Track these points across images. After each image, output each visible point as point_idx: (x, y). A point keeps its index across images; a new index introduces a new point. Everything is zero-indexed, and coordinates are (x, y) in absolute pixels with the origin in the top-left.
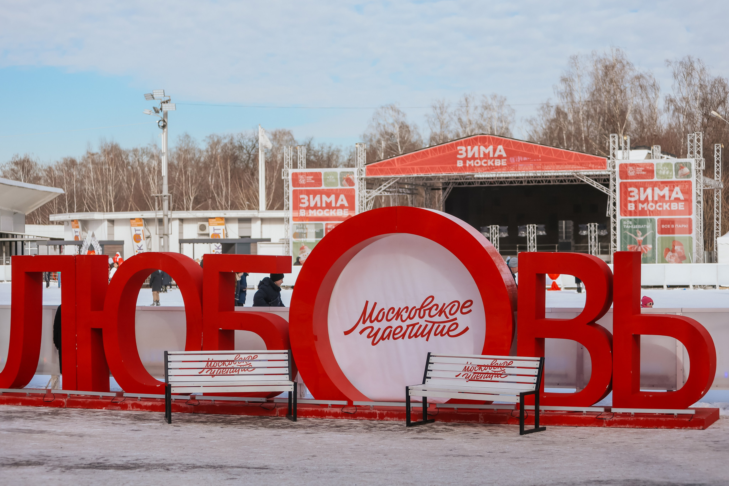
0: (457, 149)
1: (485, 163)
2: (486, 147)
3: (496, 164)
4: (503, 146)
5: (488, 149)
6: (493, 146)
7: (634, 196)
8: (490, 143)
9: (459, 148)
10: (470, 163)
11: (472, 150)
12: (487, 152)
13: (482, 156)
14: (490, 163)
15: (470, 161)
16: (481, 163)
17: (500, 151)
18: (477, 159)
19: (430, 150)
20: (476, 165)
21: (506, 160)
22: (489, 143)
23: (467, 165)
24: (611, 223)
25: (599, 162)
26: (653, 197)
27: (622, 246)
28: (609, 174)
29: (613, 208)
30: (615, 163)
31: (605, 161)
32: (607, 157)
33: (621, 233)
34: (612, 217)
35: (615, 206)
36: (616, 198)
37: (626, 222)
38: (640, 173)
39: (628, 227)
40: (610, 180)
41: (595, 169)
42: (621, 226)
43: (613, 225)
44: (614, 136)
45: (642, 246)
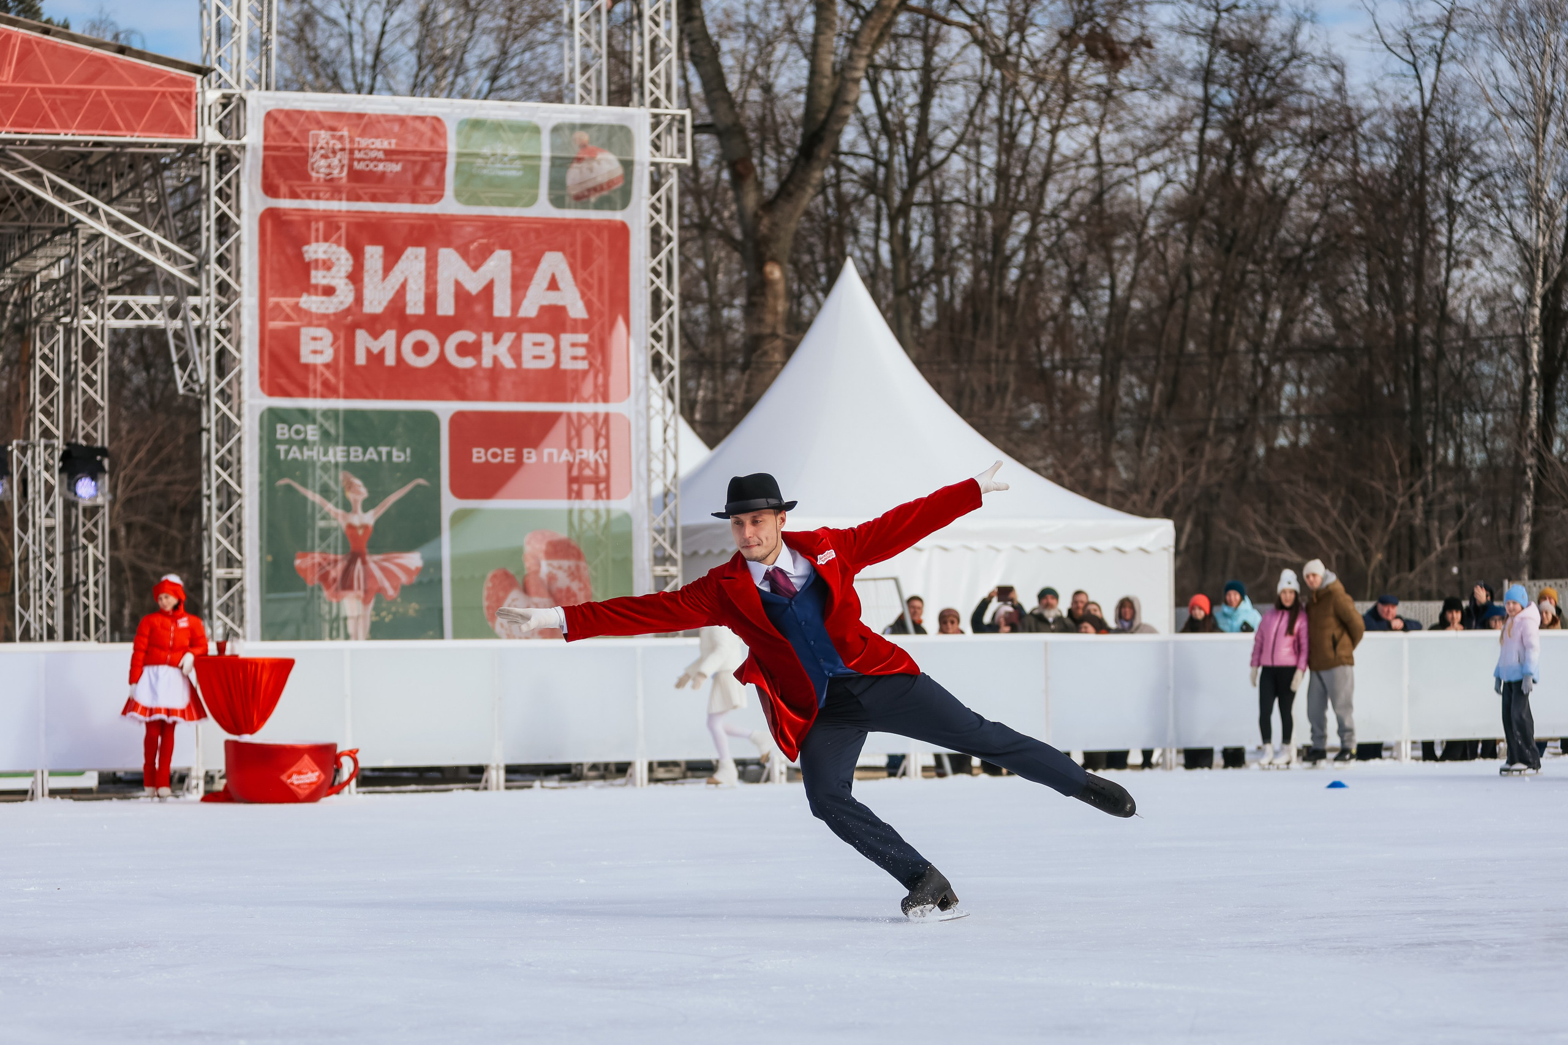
7: (331, 290)
24: (208, 431)
25: (155, 93)
26: (431, 300)
27: (269, 558)
28: (208, 164)
29: (222, 353)
30: (238, 107)
31: (186, 90)
32: (197, 70)
33: (261, 484)
34: (215, 400)
35: (234, 341)
36: (237, 294)
37: (286, 430)
38: (371, 166)
39: (298, 456)
40: (204, 197)
41: (134, 130)
42: (266, 451)
43: (221, 441)
45: (369, 558)
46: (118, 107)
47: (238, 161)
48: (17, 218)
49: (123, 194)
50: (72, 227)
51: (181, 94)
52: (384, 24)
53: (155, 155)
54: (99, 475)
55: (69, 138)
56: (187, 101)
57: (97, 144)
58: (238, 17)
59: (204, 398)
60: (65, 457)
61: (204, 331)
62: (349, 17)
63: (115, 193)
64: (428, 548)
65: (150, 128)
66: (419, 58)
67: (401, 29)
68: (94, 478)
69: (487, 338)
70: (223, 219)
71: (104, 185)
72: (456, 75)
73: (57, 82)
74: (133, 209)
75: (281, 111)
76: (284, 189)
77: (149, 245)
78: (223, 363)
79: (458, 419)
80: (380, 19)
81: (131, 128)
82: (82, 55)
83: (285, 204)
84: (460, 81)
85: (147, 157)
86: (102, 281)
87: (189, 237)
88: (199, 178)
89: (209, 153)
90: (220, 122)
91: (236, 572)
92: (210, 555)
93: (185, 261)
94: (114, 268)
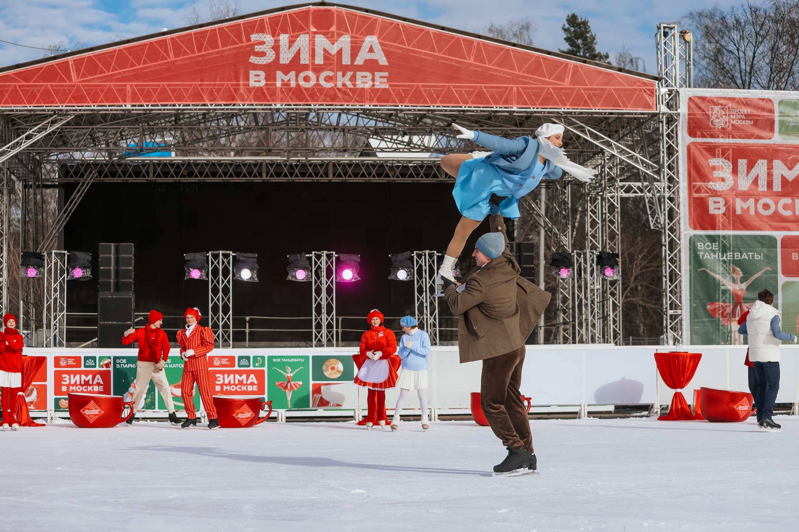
0: (249, 39)
1: (328, 79)
2: (332, 39)
3: (359, 84)
4: (378, 39)
5: (336, 44)
6: (352, 37)
7: (723, 180)
8: (342, 29)
9: (254, 37)
10: (286, 78)
11: (291, 43)
12: (334, 50)
13: (319, 60)
14: (343, 80)
15: (286, 73)
16: (318, 80)
17: (371, 50)
18: (305, 67)
19: (172, 39)
20: (302, 83)
21: (386, 74)
22: (338, 28)
23: (279, 84)
24: (665, 246)
25: (636, 90)
26: (770, 184)
27: (694, 305)
28: (662, 122)
29: (671, 211)
30: (676, 95)
31: (651, 88)
32: (656, 79)
33: (690, 270)
34: (667, 232)
35: (677, 205)
36: (678, 182)
37: (702, 246)
38: (739, 122)
39: (709, 257)
40: (661, 137)
41: (628, 107)
42: (692, 255)
43: (671, 250)
44: (671, 28)
45: (743, 304)
46: (620, 96)
47: (676, 120)
48: (577, 147)
49: (625, 135)
50: (602, 151)
51: (649, 90)
52: (754, 53)
53: (638, 118)
54: (615, 267)
55: (597, 111)
56: (652, 93)
57: (610, 114)
58: (675, 54)
59: (663, 231)
60: (599, 257)
61: (662, 200)
62: (738, 49)
63: (621, 136)
65: (635, 106)
66: (771, 69)
67: (763, 54)
68: (612, 268)
69: (797, 201)
71: (616, 132)
72: (789, 76)
73: (590, 85)
74: (630, 143)
75: (696, 97)
76: (699, 133)
77: (636, 161)
78: (671, 215)
79: (785, 239)
80: (753, 50)
81: (626, 106)
82: (601, 72)
83: (699, 140)
84: (791, 78)
85: (635, 119)
86: (617, 176)
87: (655, 156)
88: (658, 128)
89: (662, 117)
90: (668, 103)
91: (679, 312)
92: (666, 304)
93: (653, 167)
94: (622, 170)
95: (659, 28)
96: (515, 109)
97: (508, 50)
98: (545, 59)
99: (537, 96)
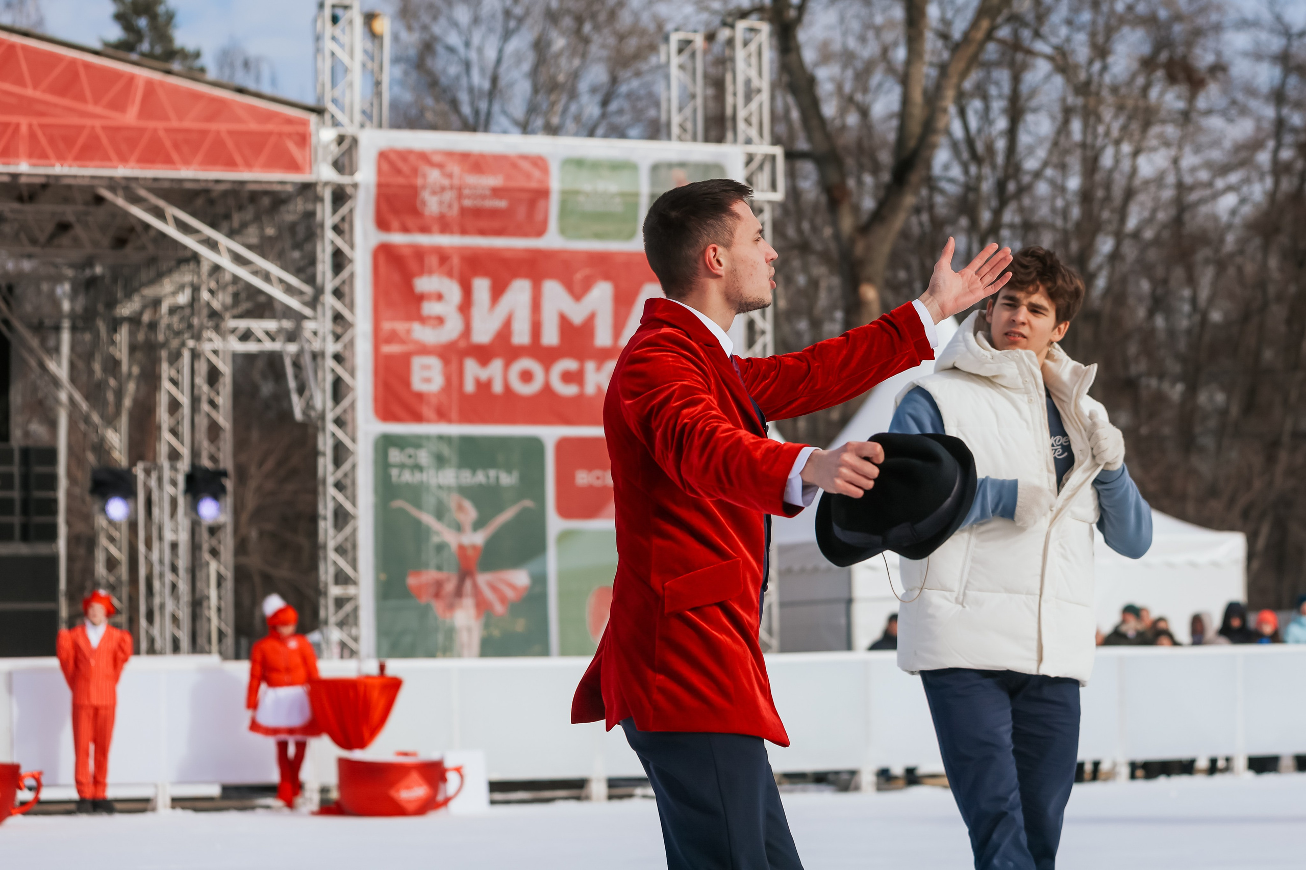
7: (441, 321)
24: (325, 455)
25: (270, 134)
26: (536, 329)
27: (383, 577)
28: (321, 200)
29: (337, 382)
30: (351, 146)
31: (300, 129)
32: (312, 110)
33: (376, 506)
34: (331, 427)
35: (349, 370)
36: (351, 325)
37: (398, 455)
38: (479, 202)
39: (410, 479)
40: (319, 231)
41: (252, 169)
42: (379, 475)
43: (337, 463)
44: (346, 7)
45: (478, 577)
46: (237, 146)
47: (350, 197)
48: (143, 248)
49: (244, 225)
50: (195, 258)
51: (298, 134)
52: (500, 53)
53: (273, 192)
54: (222, 497)
55: (191, 175)
56: (303, 139)
57: (217, 182)
58: (352, 60)
59: (320, 424)
60: (190, 479)
61: (320, 359)
62: (467, 45)
63: (236, 225)
64: (534, 565)
65: (268, 167)
66: (534, 83)
67: (517, 56)
69: (590, 366)
70: (338, 254)
71: (226, 219)
72: (568, 102)
73: (179, 122)
74: (254, 240)
75: (393, 151)
76: (395, 224)
77: (267, 277)
78: (339, 390)
79: (563, 445)
80: (497, 46)
81: (249, 165)
82: (201, 96)
83: (397, 238)
85: (266, 193)
86: (225, 308)
87: (305, 269)
88: (315, 212)
89: (324, 191)
90: (335, 160)
92: (326, 574)
93: (301, 293)
94: (236, 296)
95: (321, 6)
96: (23, 167)
97: (12, 47)
98: (87, 66)
99: (69, 141)
